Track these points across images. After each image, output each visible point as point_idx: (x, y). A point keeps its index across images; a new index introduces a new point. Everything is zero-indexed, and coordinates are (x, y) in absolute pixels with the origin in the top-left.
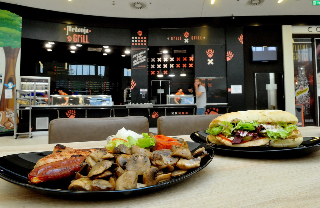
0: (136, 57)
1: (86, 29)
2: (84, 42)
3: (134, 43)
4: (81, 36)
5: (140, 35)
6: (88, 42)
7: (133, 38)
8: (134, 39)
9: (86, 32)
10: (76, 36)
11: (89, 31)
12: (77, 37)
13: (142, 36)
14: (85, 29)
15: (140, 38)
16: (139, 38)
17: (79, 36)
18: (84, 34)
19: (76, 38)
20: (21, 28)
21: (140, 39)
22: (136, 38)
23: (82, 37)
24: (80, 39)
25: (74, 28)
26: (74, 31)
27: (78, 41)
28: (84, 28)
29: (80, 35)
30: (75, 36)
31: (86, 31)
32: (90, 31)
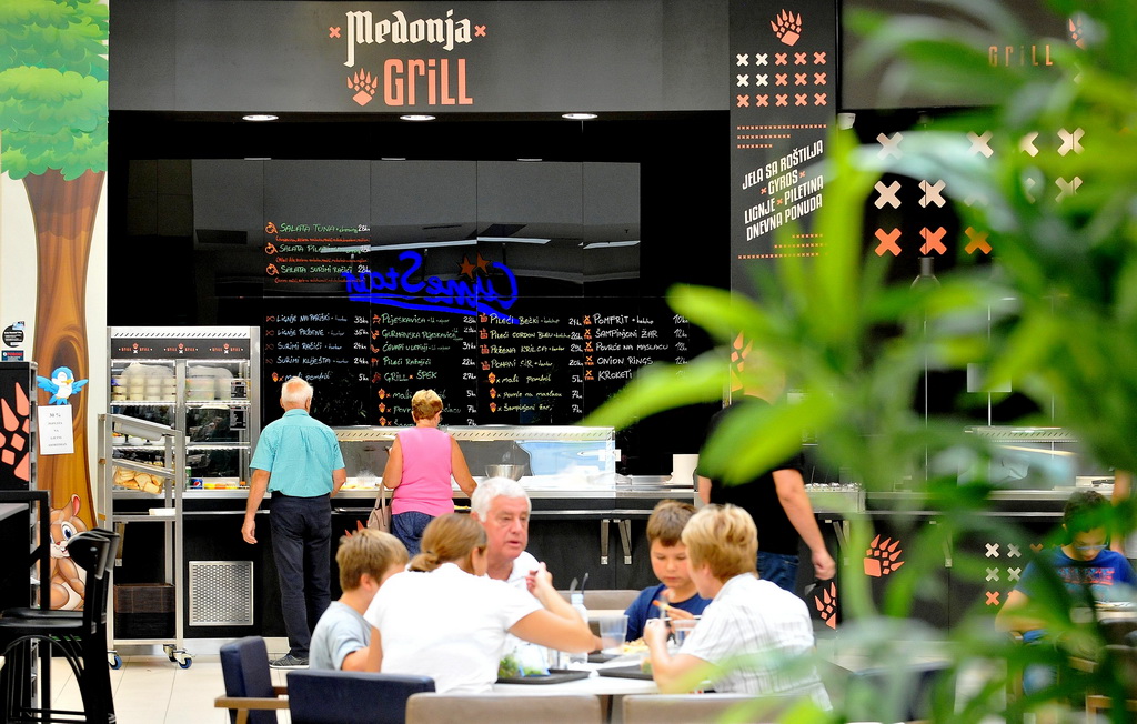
0: (765, 183)
1: (455, 18)
2: (447, 101)
3: (753, 90)
4: (427, 68)
5: (790, 39)
6: (470, 101)
7: (743, 60)
8: (752, 70)
9: (459, 40)
10: (400, 70)
11: (473, 31)
12: (405, 76)
13: (798, 47)
14: (450, 23)
15: (791, 59)
16: (781, 59)
17: (417, 68)
18: (446, 54)
19: (400, 82)
20: (106, 57)
21: (791, 69)
22: (762, 60)
23: (432, 73)
24: (422, 83)
25: (386, 23)
26: (388, 37)
27: (412, 101)
28: (444, 18)
29: (421, 63)
30: (394, 68)
31: (454, 32)
32: (481, 31)
